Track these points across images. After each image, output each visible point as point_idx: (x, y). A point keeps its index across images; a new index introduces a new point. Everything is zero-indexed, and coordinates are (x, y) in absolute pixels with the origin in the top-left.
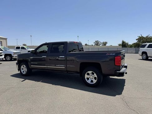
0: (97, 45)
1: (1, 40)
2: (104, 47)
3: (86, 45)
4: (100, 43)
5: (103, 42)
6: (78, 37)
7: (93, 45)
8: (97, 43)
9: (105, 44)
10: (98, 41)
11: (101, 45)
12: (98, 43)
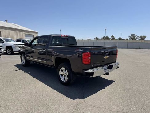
0: (133, 39)
1: (33, 34)
2: (142, 41)
3: (120, 39)
4: (137, 37)
5: (141, 36)
6: (106, 30)
7: (127, 39)
9: (143, 38)
10: (134, 34)
11: (137, 40)
12: (134, 37)
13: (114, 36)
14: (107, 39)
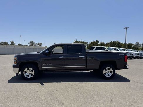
0: (32, 45)
3: (19, 45)
4: (35, 43)
5: (39, 43)
6: (21, 36)
7: (27, 45)
8: (32, 44)
9: (40, 45)
11: (36, 46)
13: (14, 42)
14: (6, 45)
